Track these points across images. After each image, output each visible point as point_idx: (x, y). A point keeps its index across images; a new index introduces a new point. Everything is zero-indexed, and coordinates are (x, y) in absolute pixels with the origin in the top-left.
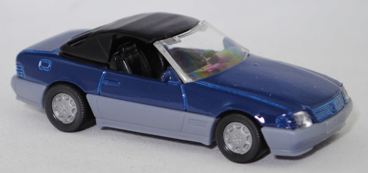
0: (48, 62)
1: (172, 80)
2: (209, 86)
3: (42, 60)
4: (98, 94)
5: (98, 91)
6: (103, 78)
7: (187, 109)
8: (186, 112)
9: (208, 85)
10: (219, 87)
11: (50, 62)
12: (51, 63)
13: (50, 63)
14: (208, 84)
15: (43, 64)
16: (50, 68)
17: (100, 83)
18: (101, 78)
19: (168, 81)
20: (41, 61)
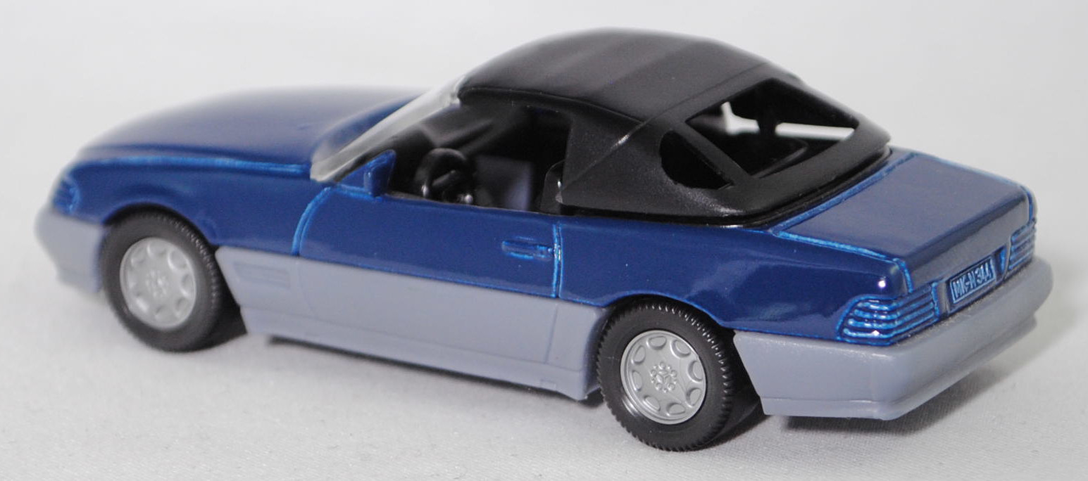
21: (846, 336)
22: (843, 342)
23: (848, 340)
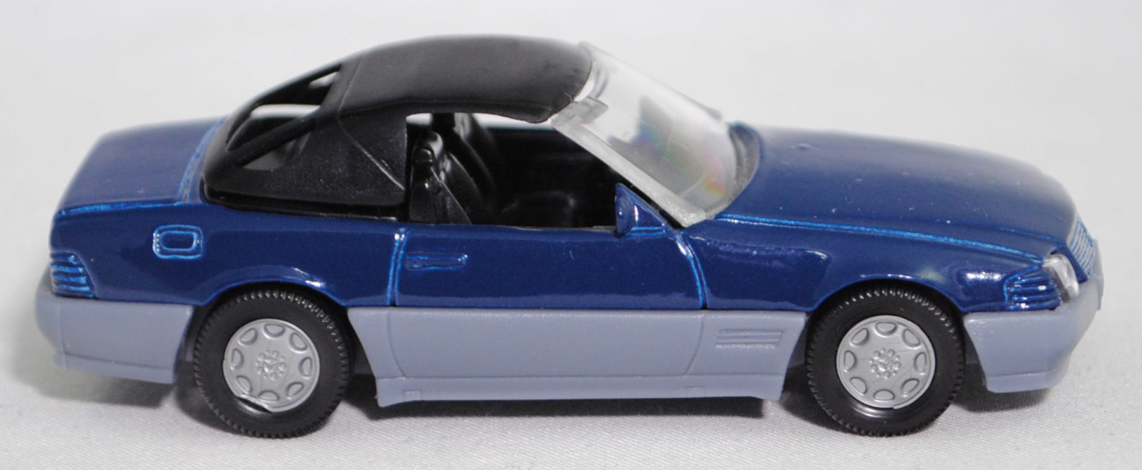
0: (188, 233)
1: (640, 224)
2: (762, 222)
3: (162, 227)
4: (388, 303)
5: (389, 295)
6: (402, 252)
7: (708, 302)
8: (703, 311)
9: (758, 222)
10: (793, 222)
11: (192, 230)
12: (198, 232)
13: (195, 235)
14: (757, 219)
15: (169, 242)
16: (202, 250)
17: (392, 269)
18: (395, 253)
19: (631, 227)
20: (160, 232)
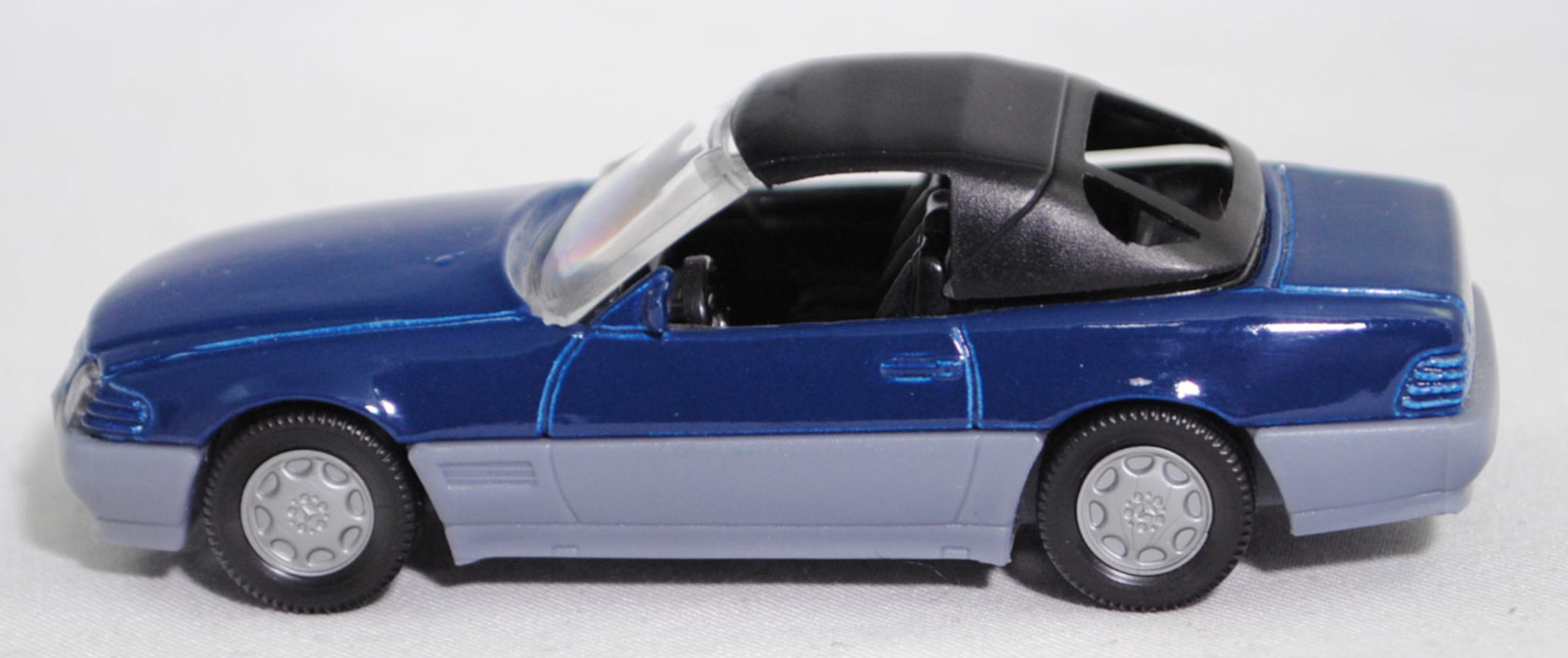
21: (1407, 409)
22: (1403, 418)
23: (1409, 415)
